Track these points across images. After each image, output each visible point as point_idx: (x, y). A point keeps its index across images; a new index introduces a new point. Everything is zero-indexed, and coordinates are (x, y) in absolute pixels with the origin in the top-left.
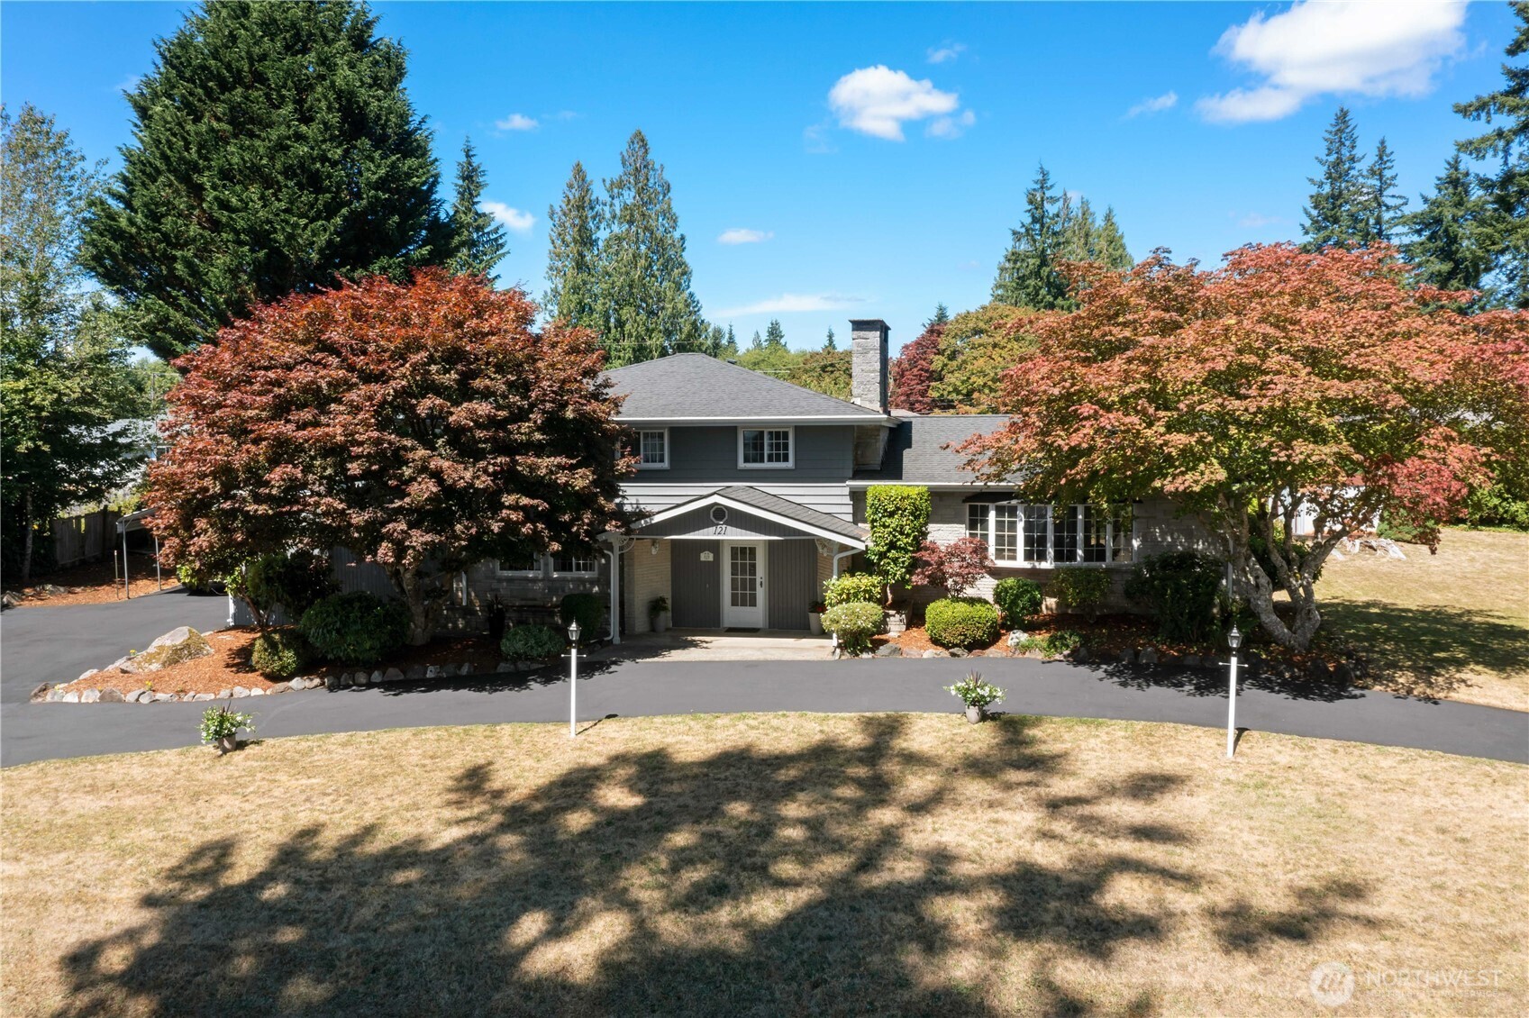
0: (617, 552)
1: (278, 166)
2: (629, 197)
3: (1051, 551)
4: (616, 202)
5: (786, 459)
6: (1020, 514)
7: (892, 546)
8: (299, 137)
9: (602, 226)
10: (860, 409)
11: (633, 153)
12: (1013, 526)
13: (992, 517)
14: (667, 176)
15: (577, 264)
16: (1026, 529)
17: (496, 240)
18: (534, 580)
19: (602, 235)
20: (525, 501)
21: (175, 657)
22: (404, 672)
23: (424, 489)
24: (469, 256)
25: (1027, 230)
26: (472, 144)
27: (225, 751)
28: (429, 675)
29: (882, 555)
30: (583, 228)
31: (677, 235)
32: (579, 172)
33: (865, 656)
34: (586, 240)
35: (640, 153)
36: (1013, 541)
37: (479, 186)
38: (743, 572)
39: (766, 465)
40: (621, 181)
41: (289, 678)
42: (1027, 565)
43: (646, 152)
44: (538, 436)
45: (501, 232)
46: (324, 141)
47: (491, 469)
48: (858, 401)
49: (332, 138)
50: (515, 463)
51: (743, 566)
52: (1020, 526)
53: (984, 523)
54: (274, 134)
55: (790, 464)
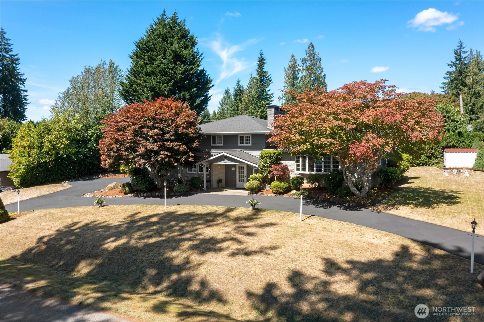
0: (206, 167)
1: (157, 70)
2: (308, 63)
3: (315, 169)
4: (304, 65)
5: (249, 143)
6: (307, 159)
7: (264, 166)
8: (162, 63)
9: (300, 73)
10: (269, 130)
11: (309, 50)
12: (305, 161)
13: (301, 159)
14: (320, 56)
15: (292, 85)
16: (309, 163)
17: (269, 79)
18: (195, 174)
19: (300, 75)
20: (166, 153)
21: (112, 189)
22: (151, 194)
23: (142, 150)
24: (261, 84)
25: (454, 64)
26: (262, 51)
27: (100, 207)
28: (157, 195)
29: (262, 169)
30: (294, 74)
31: (323, 74)
32: (293, 57)
33: (254, 195)
34: (295, 77)
35: (312, 50)
36: (305, 165)
37: (264, 63)
38: (241, 173)
39: (245, 145)
40: (305, 59)
41: (127, 194)
42: (309, 173)
43: (314, 49)
44: (172, 138)
45: (270, 77)
46: (168, 64)
47: (158, 145)
48: (269, 128)
49: (170, 63)
50: (164, 144)
51: (241, 171)
52: (307, 161)
53: (299, 161)
54: (157, 63)
55: (250, 145)
